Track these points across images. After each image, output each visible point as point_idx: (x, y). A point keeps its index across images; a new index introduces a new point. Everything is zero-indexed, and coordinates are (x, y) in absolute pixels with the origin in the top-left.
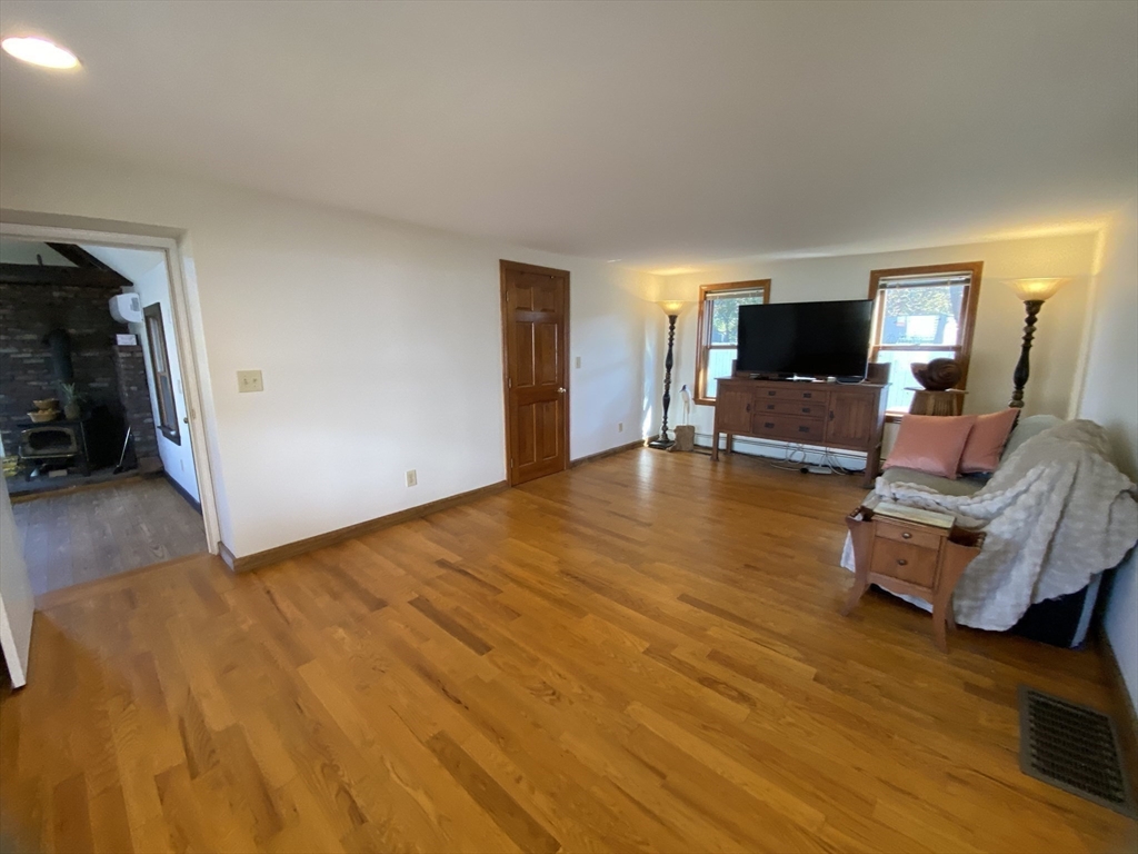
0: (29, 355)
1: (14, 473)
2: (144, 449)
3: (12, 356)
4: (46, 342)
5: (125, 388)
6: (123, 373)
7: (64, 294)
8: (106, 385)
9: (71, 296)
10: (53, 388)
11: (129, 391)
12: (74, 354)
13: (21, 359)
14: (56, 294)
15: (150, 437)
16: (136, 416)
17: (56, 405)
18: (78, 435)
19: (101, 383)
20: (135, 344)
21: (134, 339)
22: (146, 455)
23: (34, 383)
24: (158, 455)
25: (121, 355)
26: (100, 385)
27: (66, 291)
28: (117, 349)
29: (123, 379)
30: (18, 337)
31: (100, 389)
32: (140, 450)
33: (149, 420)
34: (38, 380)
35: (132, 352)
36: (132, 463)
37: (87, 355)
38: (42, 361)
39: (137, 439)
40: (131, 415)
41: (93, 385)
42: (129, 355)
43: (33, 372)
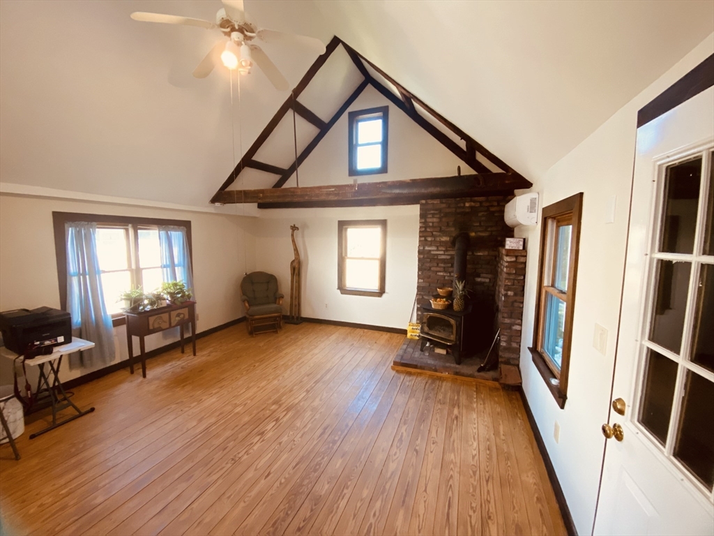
0: (442, 252)
1: (417, 338)
2: (507, 355)
3: (432, 252)
4: (453, 243)
5: (503, 292)
6: (505, 276)
7: (473, 204)
8: (487, 280)
9: (478, 205)
10: (451, 278)
11: (506, 295)
12: (470, 253)
13: (437, 255)
14: (467, 205)
15: (514, 345)
16: (507, 321)
17: (450, 296)
18: (458, 327)
19: (484, 279)
20: (521, 248)
21: (522, 243)
22: (507, 362)
23: (442, 274)
24: (518, 366)
25: (507, 259)
26: (483, 280)
27: (474, 202)
28: (504, 252)
29: (503, 281)
30: (438, 239)
31: (482, 284)
32: (504, 355)
33: (517, 328)
34: (445, 271)
35: (516, 257)
36: (493, 365)
37: (479, 254)
38: (448, 257)
39: (503, 344)
40: (502, 318)
41: (479, 280)
42: (513, 259)
43: (442, 265)
